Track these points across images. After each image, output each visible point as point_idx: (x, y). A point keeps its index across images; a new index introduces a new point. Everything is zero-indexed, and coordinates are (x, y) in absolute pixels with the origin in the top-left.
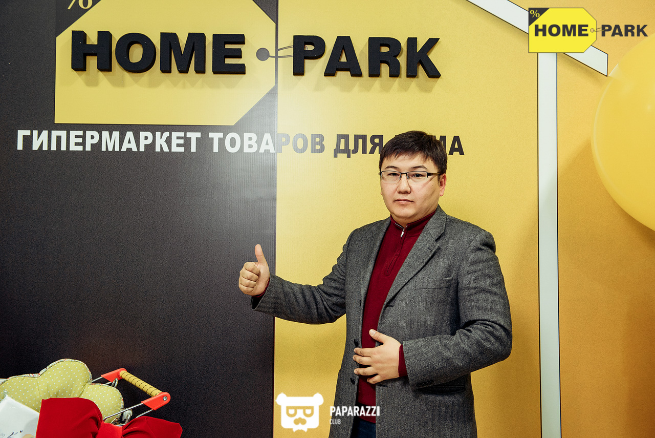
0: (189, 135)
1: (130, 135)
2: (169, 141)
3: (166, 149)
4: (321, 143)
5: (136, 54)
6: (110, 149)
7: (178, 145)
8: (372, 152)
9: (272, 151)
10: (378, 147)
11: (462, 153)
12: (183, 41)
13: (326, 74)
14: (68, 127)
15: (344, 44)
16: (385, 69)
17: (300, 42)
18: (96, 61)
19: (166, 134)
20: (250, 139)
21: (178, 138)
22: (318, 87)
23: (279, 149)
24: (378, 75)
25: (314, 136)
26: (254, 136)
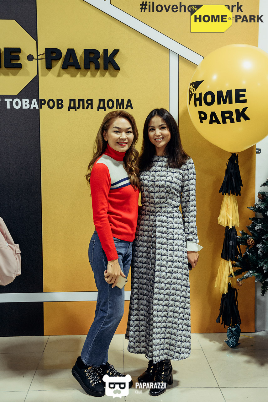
4: (61, 103)
8: (87, 108)
9: (37, 108)
10: (90, 105)
11: (132, 108)
13: (63, 68)
15: (71, 52)
16: (92, 66)
17: (49, 51)
20: (26, 102)
22: (59, 75)
23: (40, 107)
24: (89, 69)
25: (58, 100)
26: (27, 100)
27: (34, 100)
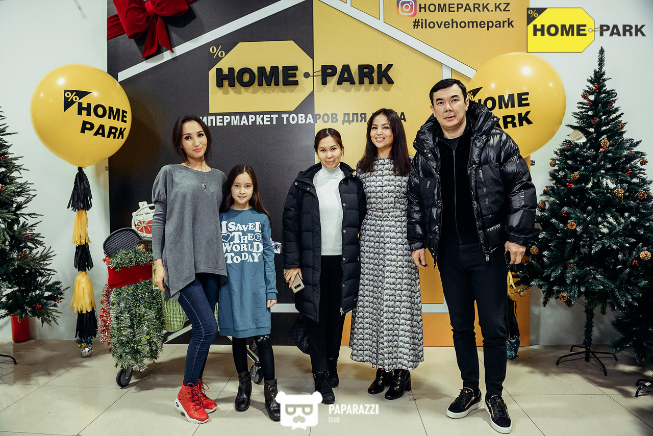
0: (272, 116)
1: (244, 117)
2: (263, 119)
3: (261, 123)
5: (246, 78)
6: (235, 124)
7: (267, 121)
8: (361, 121)
9: (312, 122)
11: (405, 121)
12: (268, 70)
13: (338, 84)
14: (216, 115)
15: (346, 68)
16: (366, 80)
17: (324, 68)
18: (228, 82)
19: (261, 116)
20: (302, 117)
21: (267, 118)
22: (334, 90)
23: (315, 121)
24: (363, 83)
25: (332, 115)
26: (303, 115)
27: (310, 115)
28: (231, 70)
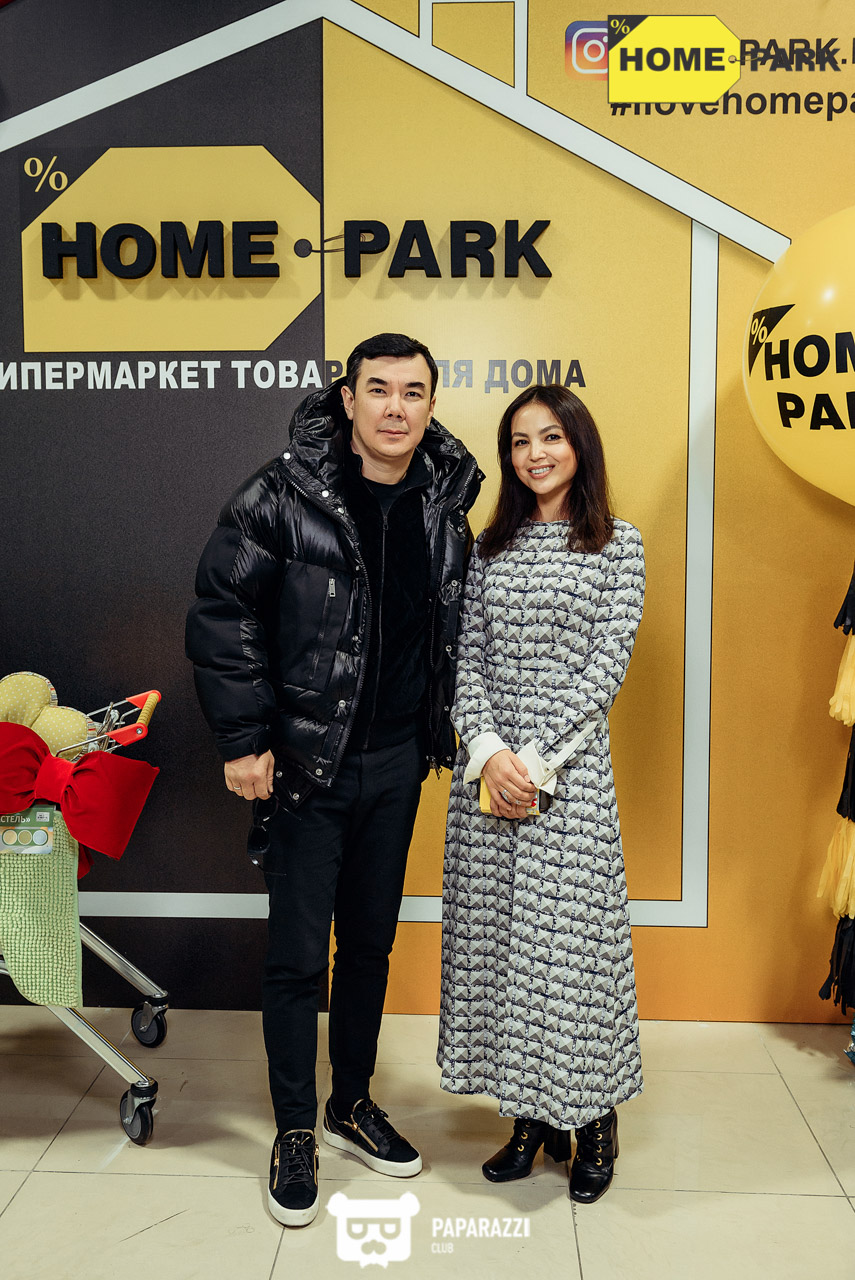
0: (204, 364)
1: (124, 366)
2: (177, 374)
3: (174, 385)
5: (129, 253)
6: (100, 386)
7: (190, 379)
8: (457, 384)
10: (465, 378)
11: (582, 384)
12: (192, 231)
13: (391, 275)
14: (43, 357)
15: (415, 230)
16: (473, 265)
17: (353, 229)
18: (76, 265)
19: (174, 364)
20: (288, 369)
21: (190, 369)
22: (380, 294)
24: (464, 275)
26: (293, 365)
27: (311, 365)
28: (86, 229)
